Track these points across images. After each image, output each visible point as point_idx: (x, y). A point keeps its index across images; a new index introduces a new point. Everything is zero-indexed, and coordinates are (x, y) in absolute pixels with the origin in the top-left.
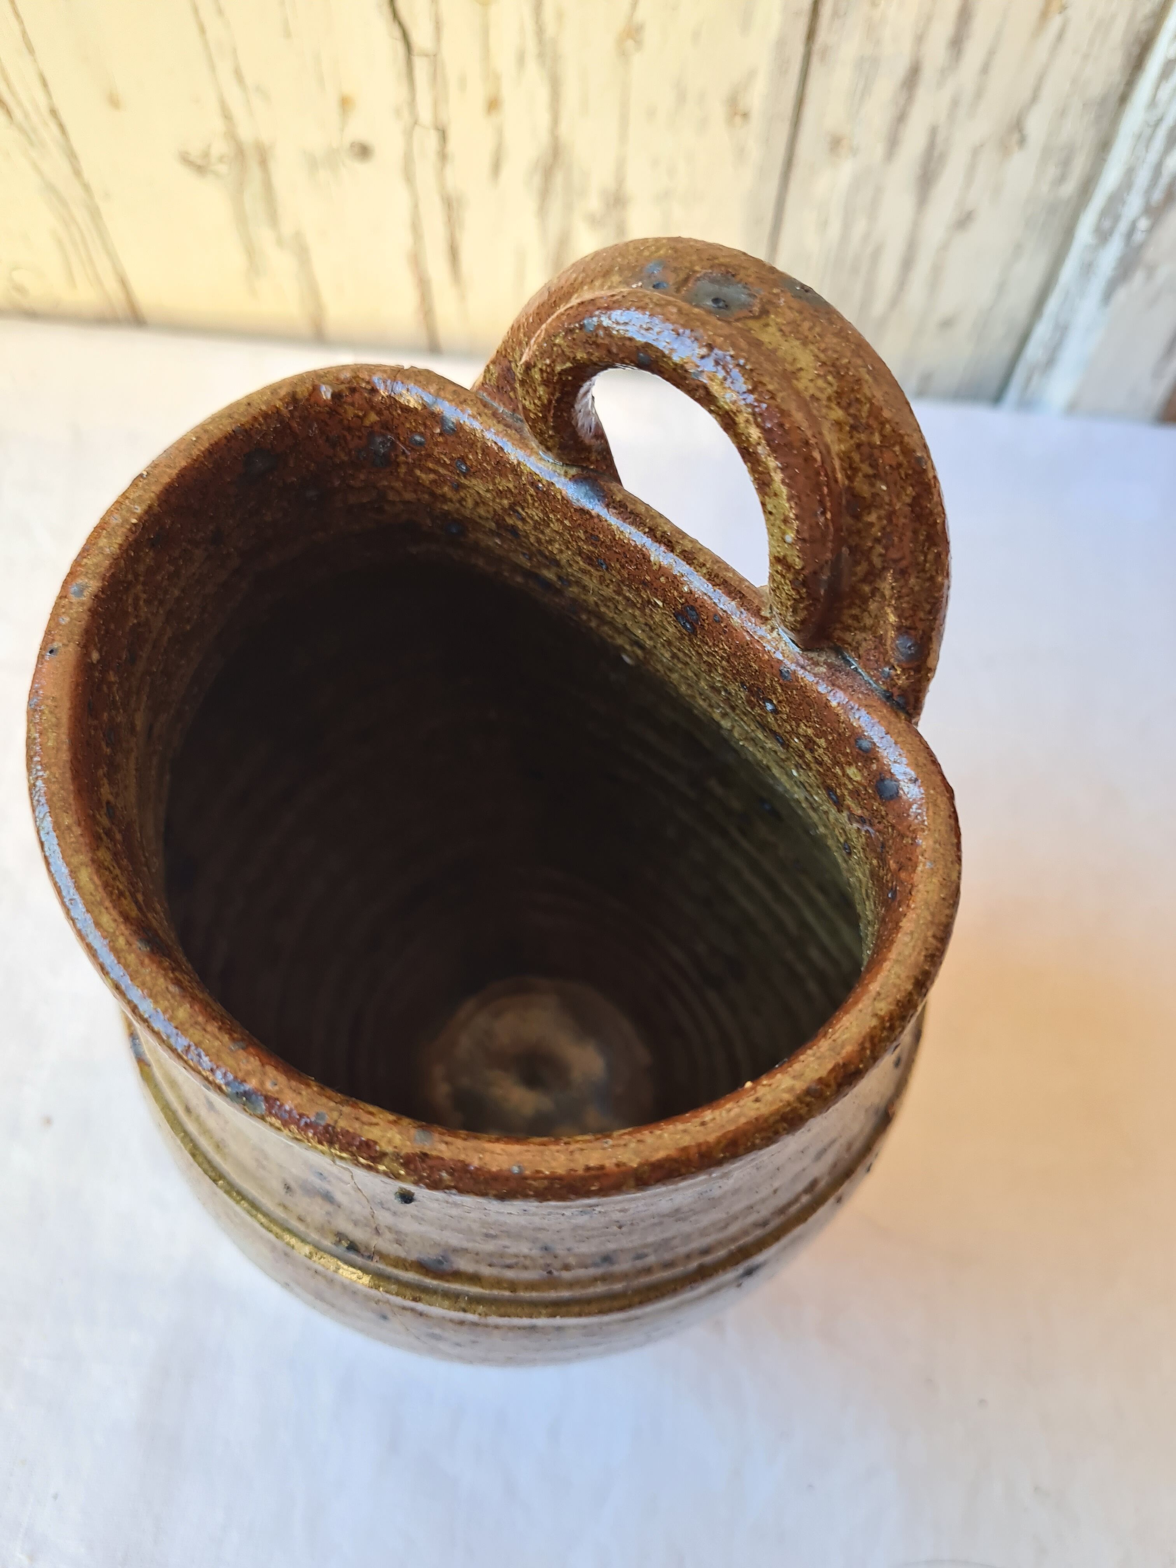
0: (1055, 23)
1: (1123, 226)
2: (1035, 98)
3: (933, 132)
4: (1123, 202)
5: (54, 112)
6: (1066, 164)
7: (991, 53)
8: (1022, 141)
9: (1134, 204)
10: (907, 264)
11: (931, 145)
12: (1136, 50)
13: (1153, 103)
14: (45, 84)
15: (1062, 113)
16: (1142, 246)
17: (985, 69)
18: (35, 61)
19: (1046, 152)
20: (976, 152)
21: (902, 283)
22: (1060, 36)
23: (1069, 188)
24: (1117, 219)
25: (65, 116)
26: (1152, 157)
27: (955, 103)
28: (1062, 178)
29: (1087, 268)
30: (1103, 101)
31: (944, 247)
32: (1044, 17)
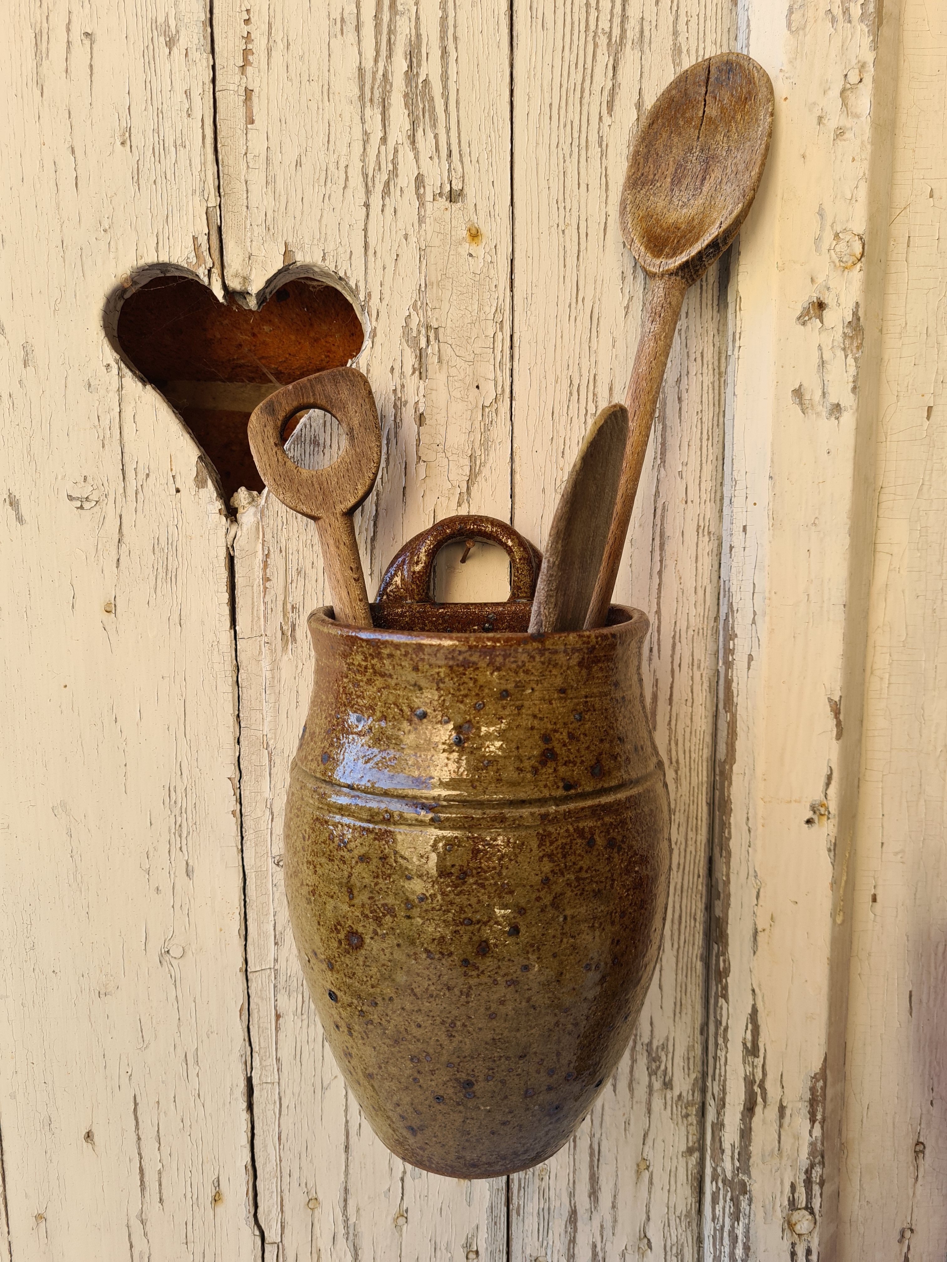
0: (646, 1175)
2: (648, 1219)
3: (594, 1247)
7: (615, 1196)
17: (614, 1206)
19: (666, 1249)
20: (623, 1254)
27: (602, 1228)
32: (638, 1173)
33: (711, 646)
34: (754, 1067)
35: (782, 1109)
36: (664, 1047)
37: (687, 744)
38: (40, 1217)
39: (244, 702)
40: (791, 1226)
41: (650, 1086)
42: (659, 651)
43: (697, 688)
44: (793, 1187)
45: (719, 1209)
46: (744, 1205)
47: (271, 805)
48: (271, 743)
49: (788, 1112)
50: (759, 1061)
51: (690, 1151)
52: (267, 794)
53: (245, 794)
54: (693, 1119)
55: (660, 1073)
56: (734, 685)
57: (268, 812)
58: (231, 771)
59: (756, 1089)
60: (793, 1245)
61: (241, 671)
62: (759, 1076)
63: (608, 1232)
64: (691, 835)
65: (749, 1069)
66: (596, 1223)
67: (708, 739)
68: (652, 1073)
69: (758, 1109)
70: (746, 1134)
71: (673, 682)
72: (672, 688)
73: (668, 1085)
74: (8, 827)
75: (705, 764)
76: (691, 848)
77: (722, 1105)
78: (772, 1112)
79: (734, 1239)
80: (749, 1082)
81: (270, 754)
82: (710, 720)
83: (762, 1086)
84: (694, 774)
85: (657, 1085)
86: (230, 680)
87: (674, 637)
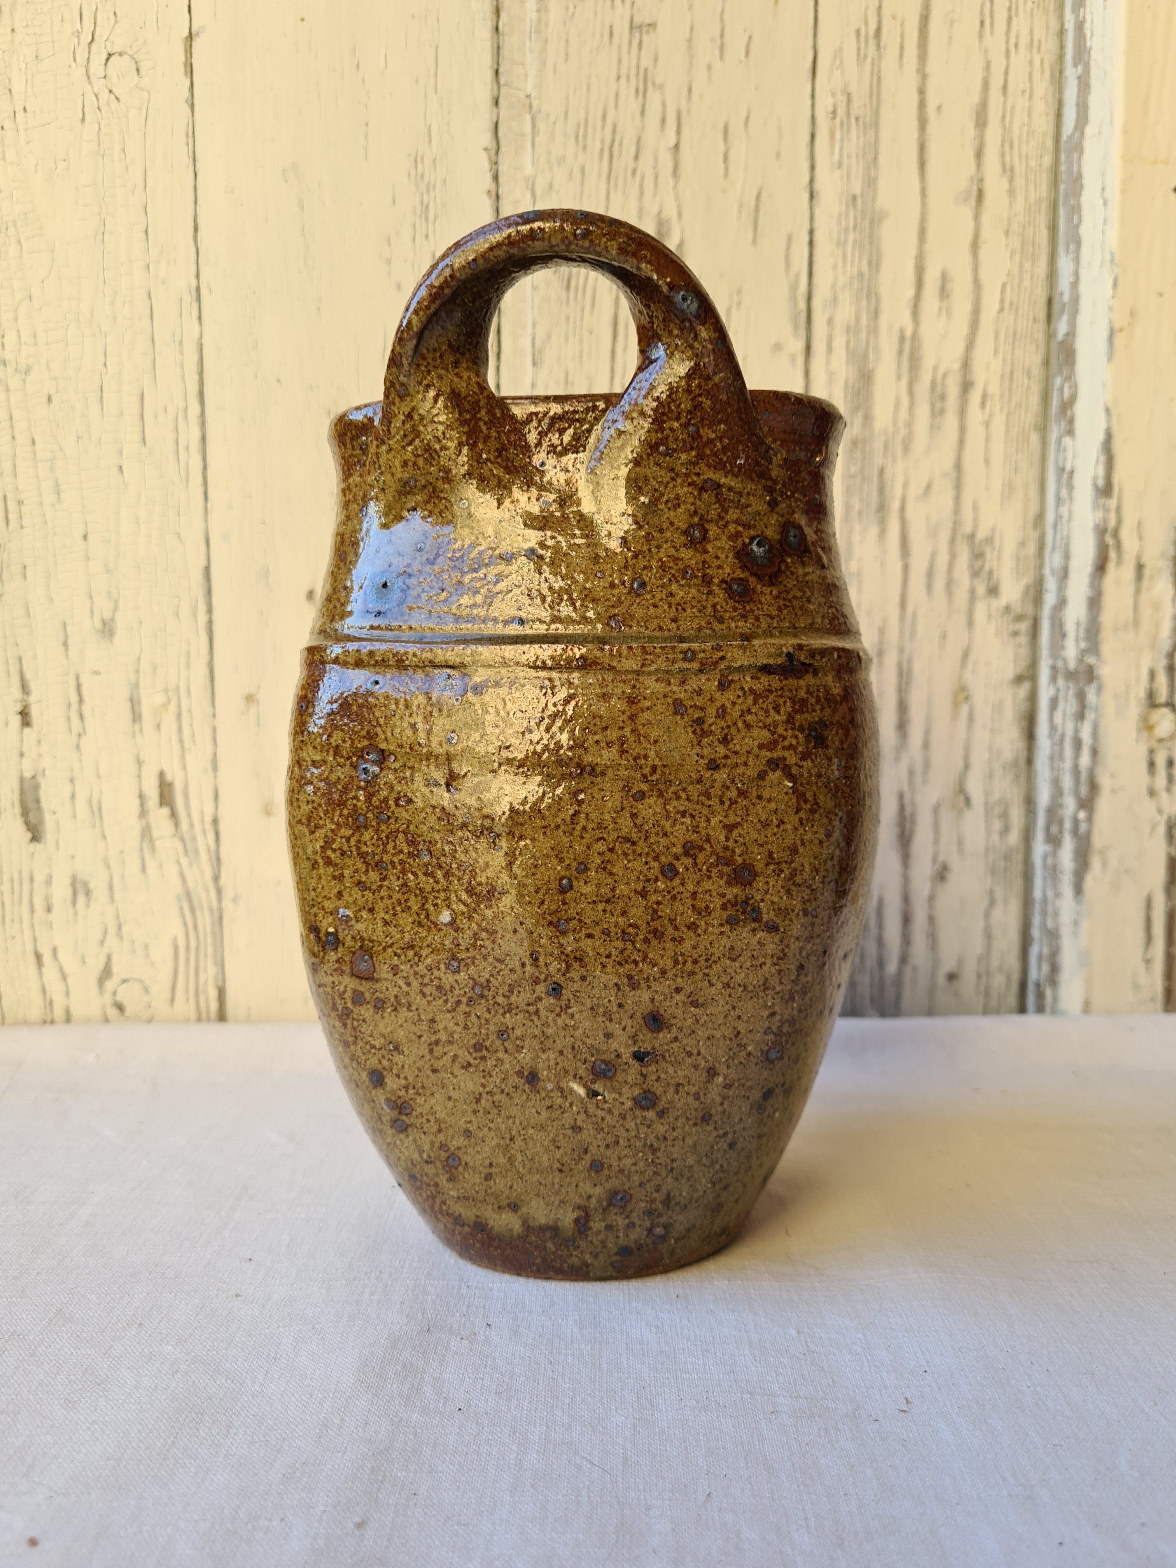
0: (965, 709)
1: (1068, 825)
2: (967, 766)
3: (901, 796)
4: (1061, 806)
5: (215, 821)
6: (1005, 816)
7: (927, 732)
8: (968, 801)
9: (1069, 804)
10: (907, 920)
11: (902, 808)
12: (1024, 723)
13: (1053, 728)
14: (216, 797)
15: (990, 775)
16: (1089, 834)
17: (926, 745)
18: (215, 777)
19: (988, 808)
20: (936, 810)
21: (906, 939)
22: (971, 719)
23: (1014, 838)
24: (1061, 822)
25: (223, 827)
26: (1068, 764)
27: (911, 773)
28: (1006, 830)
29: (1053, 872)
30: (1015, 763)
31: (931, 898)
32: (956, 705)
33: (1054, 25)
34: (1107, 510)
35: (1140, 568)
36: (989, 540)
37: (1024, 148)
38: (250, 699)
39: (504, 52)
40: (1149, 728)
41: (972, 592)
42: (992, 24)
43: (1037, 75)
44: (1152, 675)
45: (1058, 717)
46: (1091, 696)
47: (533, 185)
48: (535, 103)
49: (1147, 572)
50: (1113, 503)
51: (1019, 679)
52: (529, 170)
53: (503, 169)
54: (1023, 639)
55: (984, 575)
56: (1088, 25)
57: (528, 195)
58: (487, 139)
59: (1109, 540)
60: (1152, 751)
61: (503, 15)
62: (1112, 523)
63: (918, 779)
64: (1027, 266)
65: (1100, 515)
66: (904, 766)
67: (1050, 143)
68: (975, 574)
69: (1111, 567)
70: (1095, 602)
71: (1007, 67)
72: (1006, 73)
73: (993, 591)
74: (233, 191)
75: (1045, 176)
76: (1027, 283)
77: (1064, 574)
78: (1127, 572)
79: (1078, 744)
80: (1101, 531)
81: (533, 119)
82: (1052, 118)
83: (1116, 534)
84: (1032, 188)
85: (981, 589)
86: (490, 24)
87: (1010, 9)
